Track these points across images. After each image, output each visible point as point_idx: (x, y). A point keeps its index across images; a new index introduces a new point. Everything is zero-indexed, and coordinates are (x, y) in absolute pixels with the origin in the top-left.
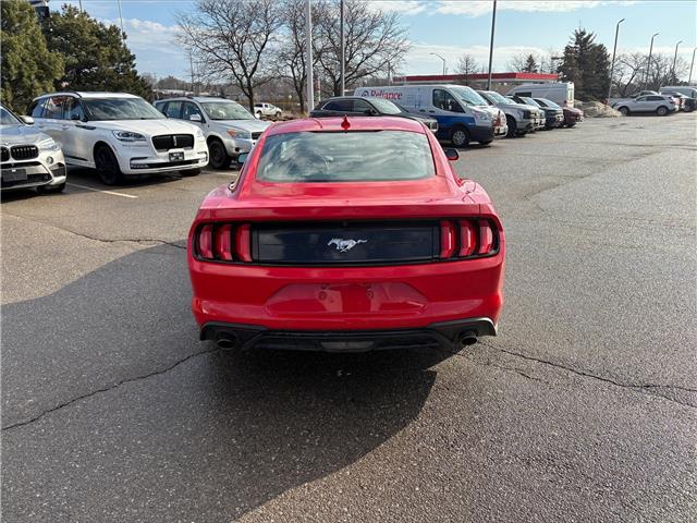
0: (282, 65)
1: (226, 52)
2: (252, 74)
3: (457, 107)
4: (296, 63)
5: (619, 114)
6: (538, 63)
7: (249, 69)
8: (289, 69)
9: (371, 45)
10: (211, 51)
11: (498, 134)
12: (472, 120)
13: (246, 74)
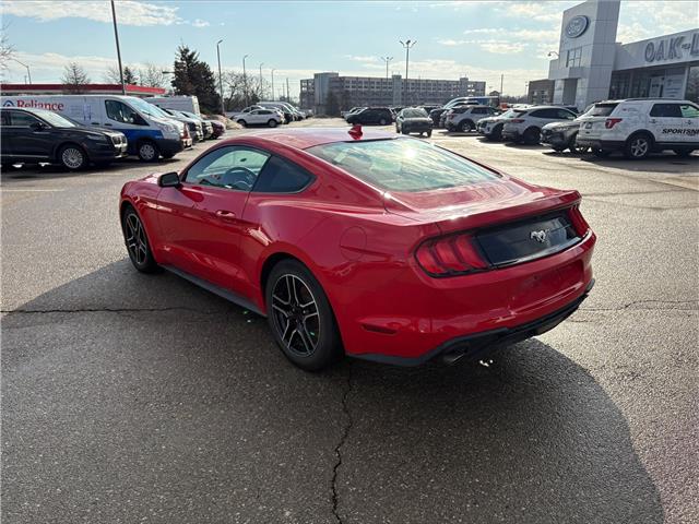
3: (139, 120)
5: (240, 126)
6: (136, 76)
11: (187, 146)
12: (159, 133)
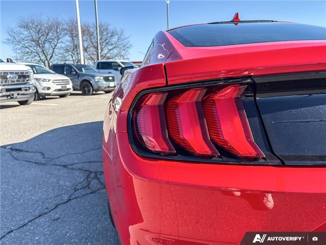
0: (66, 55)
1: (35, 48)
2: (50, 59)
4: (74, 54)
7: (49, 57)
8: (71, 56)
9: (112, 45)
10: (27, 47)
13: (47, 59)
